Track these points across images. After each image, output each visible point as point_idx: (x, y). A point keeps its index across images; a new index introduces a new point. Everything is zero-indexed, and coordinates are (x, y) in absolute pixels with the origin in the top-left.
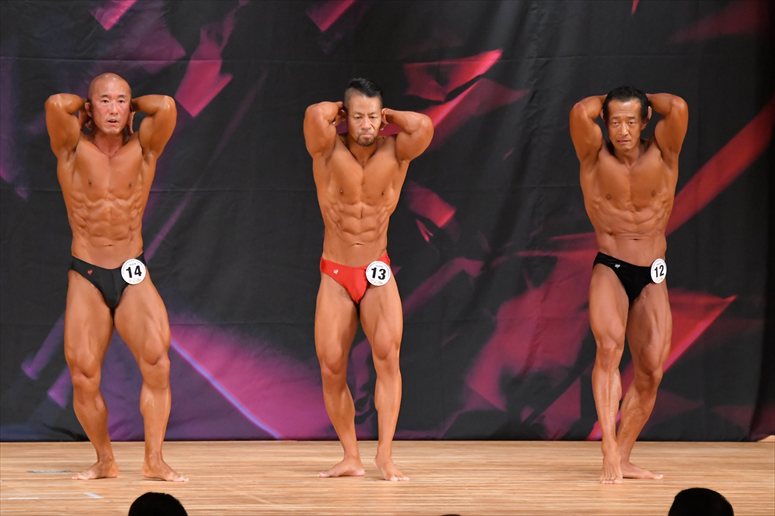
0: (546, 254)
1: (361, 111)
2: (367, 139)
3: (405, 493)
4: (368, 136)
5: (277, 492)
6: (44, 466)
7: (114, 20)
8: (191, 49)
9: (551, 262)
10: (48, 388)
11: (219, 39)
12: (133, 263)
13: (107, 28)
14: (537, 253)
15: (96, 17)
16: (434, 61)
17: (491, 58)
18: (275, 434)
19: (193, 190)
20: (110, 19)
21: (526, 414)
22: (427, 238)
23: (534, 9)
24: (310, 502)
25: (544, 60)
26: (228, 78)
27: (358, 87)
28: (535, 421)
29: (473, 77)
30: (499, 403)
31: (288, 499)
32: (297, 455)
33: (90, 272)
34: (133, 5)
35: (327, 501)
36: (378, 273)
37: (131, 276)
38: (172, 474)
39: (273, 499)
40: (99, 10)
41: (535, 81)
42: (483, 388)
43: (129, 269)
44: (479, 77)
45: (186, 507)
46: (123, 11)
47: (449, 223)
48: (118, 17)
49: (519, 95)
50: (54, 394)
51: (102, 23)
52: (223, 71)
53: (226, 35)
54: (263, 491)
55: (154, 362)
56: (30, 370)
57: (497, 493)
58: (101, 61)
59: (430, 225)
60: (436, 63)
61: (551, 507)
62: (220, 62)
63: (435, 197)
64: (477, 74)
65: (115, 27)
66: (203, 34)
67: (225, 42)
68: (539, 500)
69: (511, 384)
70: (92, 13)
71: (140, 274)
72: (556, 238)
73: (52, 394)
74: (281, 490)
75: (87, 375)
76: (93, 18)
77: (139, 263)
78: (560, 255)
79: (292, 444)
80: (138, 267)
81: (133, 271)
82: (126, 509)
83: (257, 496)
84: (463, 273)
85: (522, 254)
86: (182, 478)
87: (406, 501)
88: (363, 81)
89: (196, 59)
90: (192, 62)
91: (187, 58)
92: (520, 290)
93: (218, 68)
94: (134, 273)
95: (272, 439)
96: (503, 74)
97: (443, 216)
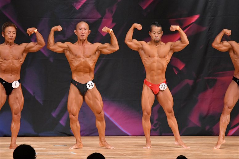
0: (213, 78)
1: (155, 31)
2: (157, 40)
3: (169, 152)
4: (158, 39)
5: (130, 152)
6: (59, 144)
7: (79, 7)
8: (103, 15)
9: (215, 80)
10: (59, 120)
11: (112, 12)
12: (90, 83)
13: (77, 9)
14: (210, 78)
15: (74, 6)
16: (179, 18)
17: (197, 17)
18: (129, 134)
19: (104, 59)
20: (78, 6)
21: (207, 128)
22: (176, 73)
23: (210, 2)
24: (140, 155)
25: (213, 17)
26: (115, 24)
27: (155, 24)
28: (210, 130)
29: (191, 23)
30: (199, 125)
31: (133, 154)
32: (136, 141)
33: (76, 84)
34: (86, 2)
35: (145, 155)
36: (163, 87)
37: (89, 87)
38: (110, 146)
39: (129, 154)
40: (75, 4)
41: (210, 24)
42: (194, 120)
43: (89, 84)
44: (192, 23)
45: (105, 157)
46: (82, 4)
47: (183, 68)
48: (81, 6)
49: (205, 29)
50: (62, 122)
51: (76, 7)
52: (113, 22)
53: (114, 11)
54: (126, 152)
55: (99, 113)
56: (54, 115)
57: (198, 152)
58: (76, 19)
59: (177, 69)
60: (179, 19)
61: (215, 157)
62: (112, 19)
63: (179, 61)
64: (192, 22)
65: (80, 9)
66: (107, 10)
67: (113, 13)
68: (211, 155)
69: (202, 119)
70: (73, 4)
71: (92, 86)
72: (216, 73)
73: (61, 122)
74: (131, 151)
75: (74, 115)
76: (73, 6)
77: (92, 82)
78: (218, 78)
79: (135, 137)
80: (92, 84)
81: (90, 85)
82: (86, 157)
83: (123, 153)
84: (188, 84)
85: (206, 78)
86: (113, 148)
87: (170, 155)
88: (156, 22)
89: (105, 18)
90: (103, 19)
91: (102, 18)
92: (205, 89)
93: (111, 21)
94: (91, 85)
95: (128, 135)
96: (200, 22)
97: (181, 66)
